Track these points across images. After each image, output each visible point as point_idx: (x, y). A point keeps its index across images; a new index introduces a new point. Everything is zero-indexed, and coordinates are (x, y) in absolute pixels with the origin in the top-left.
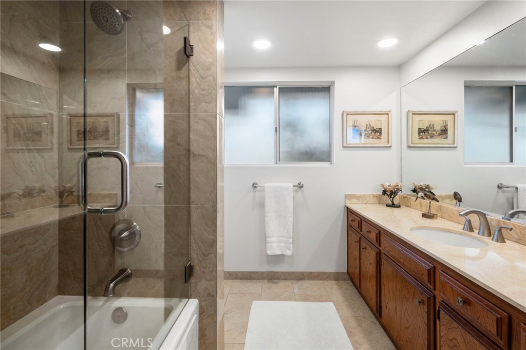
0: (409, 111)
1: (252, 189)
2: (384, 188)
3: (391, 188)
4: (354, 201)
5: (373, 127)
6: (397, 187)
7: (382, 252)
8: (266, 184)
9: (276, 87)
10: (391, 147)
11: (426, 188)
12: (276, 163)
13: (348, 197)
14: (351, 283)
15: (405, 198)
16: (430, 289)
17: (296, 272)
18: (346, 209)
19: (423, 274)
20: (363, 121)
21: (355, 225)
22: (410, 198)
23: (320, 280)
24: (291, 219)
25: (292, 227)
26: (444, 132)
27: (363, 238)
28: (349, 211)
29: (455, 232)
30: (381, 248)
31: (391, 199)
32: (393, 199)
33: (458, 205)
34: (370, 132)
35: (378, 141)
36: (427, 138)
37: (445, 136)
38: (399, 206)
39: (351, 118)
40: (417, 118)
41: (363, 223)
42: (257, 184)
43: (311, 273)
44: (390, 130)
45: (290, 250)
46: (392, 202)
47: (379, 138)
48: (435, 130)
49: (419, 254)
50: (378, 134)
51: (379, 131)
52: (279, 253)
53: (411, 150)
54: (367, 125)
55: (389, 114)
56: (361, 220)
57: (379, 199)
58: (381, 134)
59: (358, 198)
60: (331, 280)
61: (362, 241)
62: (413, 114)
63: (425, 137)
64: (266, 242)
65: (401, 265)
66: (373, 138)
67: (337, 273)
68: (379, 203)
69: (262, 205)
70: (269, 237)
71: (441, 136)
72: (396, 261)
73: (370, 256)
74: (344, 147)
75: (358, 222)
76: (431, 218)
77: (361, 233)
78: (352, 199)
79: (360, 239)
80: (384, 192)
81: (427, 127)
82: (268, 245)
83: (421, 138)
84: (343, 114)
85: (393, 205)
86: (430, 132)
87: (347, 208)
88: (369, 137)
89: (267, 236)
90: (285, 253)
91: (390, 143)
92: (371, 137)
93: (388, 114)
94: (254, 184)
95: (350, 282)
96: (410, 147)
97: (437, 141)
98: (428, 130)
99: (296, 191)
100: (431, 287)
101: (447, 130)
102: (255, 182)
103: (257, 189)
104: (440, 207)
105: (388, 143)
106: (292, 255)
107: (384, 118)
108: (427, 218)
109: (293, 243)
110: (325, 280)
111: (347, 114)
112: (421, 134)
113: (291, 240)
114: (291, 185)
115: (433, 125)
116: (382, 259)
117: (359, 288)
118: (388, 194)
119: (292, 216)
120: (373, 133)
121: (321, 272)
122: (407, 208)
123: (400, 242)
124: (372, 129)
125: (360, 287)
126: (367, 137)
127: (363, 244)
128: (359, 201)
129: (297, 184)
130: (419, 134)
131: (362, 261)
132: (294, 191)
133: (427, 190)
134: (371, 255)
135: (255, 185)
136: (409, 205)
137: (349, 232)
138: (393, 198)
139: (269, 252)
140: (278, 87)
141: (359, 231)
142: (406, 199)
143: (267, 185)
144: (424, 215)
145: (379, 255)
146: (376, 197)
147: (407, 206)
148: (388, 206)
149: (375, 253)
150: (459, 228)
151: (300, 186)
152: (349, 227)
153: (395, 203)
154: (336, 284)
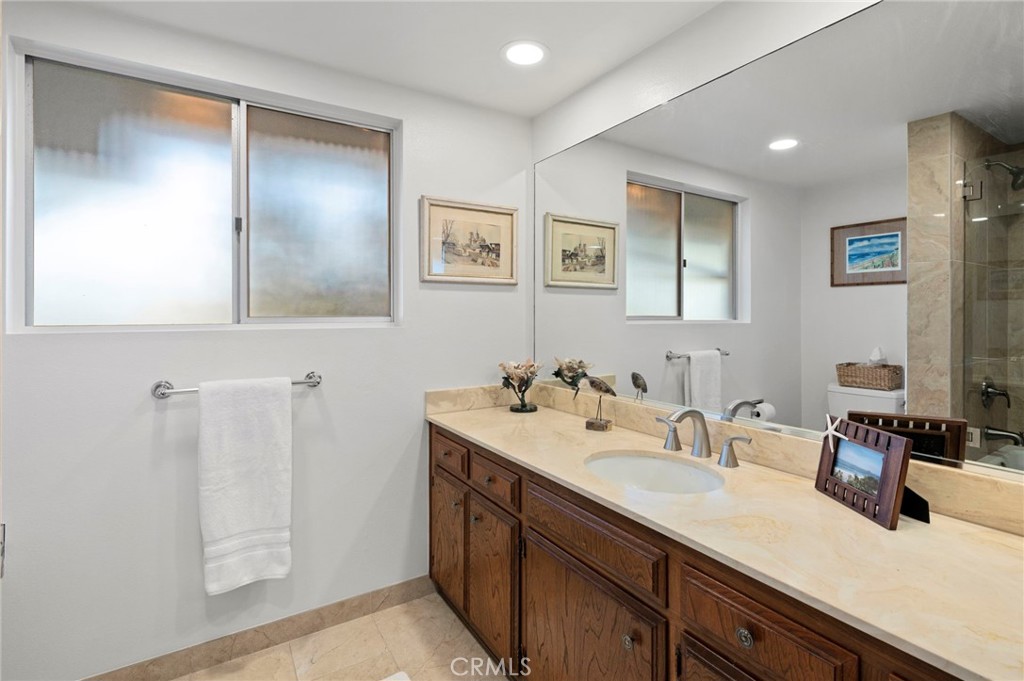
0: (547, 213)
1: (152, 402)
2: (507, 373)
3: (521, 372)
4: (445, 405)
5: (484, 241)
6: (532, 369)
7: (525, 524)
8: (203, 385)
9: (238, 102)
10: (516, 285)
11: (580, 367)
12: (239, 322)
13: (430, 398)
14: (440, 599)
15: (542, 389)
16: (655, 607)
17: (299, 616)
18: (428, 426)
19: (640, 575)
20: (463, 226)
21: (454, 463)
22: (553, 389)
23: (364, 614)
24: (287, 477)
25: (289, 498)
26: (600, 259)
27: (473, 495)
28: (435, 432)
29: (655, 456)
30: (522, 517)
31: (520, 395)
32: (523, 395)
33: (639, 398)
34: (478, 251)
35: (491, 270)
36: (575, 270)
37: (600, 268)
38: (534, 409)
39: (440, 215)
40: (561, 228)
41: (475, 459)
42: (169, 386)
43: (342, 604)
44: (515, 249)
45: (282, 563)
46: (522, 400)
47: (494, 265)
48: (587, 256)
49: (626, 527)
50: (494, 256)
51: (494, 249)
52: (246, 580)
53: (549, 292)
54: (472, 234)
55: (514, 215)
56: (469, 450)
57: (494, 396)
58: (498, 255)
59: (455, 398)
60: (393, 605)
61: (472, 503)
62: (555, 220)
63: (571, 268)
64: (202, 560)
65: (577, 555)
66: (483, 264)
67: (407, 584)
68: (496, 405)
69: (191, 447)
70: (215, 542)
71: (596, 267)
72: (564, 546)
73: (495, 536)
74: (424, 281)
75: (463, 457)
76: (603, 430)
77: (470, 482)
78: (441, 403)
79: (467, 496)
80: (507, 382)
81: (575, 249)
82: (210, 566)
83: (566, 269)
84: (420, 202)
85: (522, 408)
86: (580, 259)
87: (430, 424)
88: (475, 261)
89: (206, 538)
90: (267, 575)
91: (514, 275)
92: (480, 261)
93: (512, 215)
94: (158, 386)
95: (436, 596)
96: (548, 286)
97: (589, 276)
98: (577, 255)
99: (302, 395)
100: (660, 601)
101: (604, 257)
102: (163, 378)
103: (170, 400)
104: (614, 405)
105: (512, 276)
106: (289, 575)
107: (504, 221)
108: (595, 430)
109: (291, 543)
110: (377, 609)
111: (432, 205)
112: (567, 261)
113: (286, 535)
114: (288, 380)
115: (585, 245)
116: (529, 543)
117: (463, 613)
118: (516, 385)
119: (290, 467)
120: (484, 254)
121: (368, 595)
122: (548, 410)
123: (573, 500)
124: (482, 244)
125: (466, 609)
126: (473, 260)
127: (475, 507)
128: (455, 405)
129: (302, 378)
130: (563, 261)
131: (472, 548)
132: (294, 396)
133: (580, 370)
134: (498, 534)
135: (162, 390)
136: (551, 403)
137: (437, 480)
138: (525, 391)
139: (213, 588)
140: (243, 104)
141: (464, 477)
142: (544, 393)
143: (205, 386)
144: (590, 426)
145: (517, 531)
146: (490, 392)
147: (548, 406)
148: (514, 410)
149: (507, 529)
150: (656, 445)
151: (312, 382)
152: (437, 470)
153: (527, 401)
154: (406, 612)
